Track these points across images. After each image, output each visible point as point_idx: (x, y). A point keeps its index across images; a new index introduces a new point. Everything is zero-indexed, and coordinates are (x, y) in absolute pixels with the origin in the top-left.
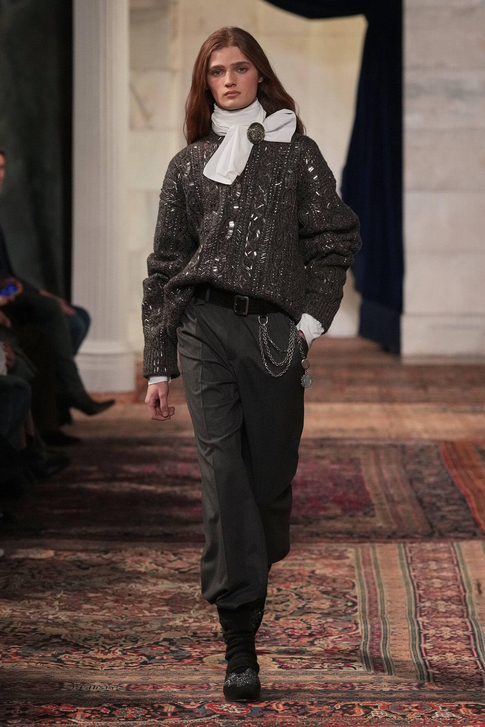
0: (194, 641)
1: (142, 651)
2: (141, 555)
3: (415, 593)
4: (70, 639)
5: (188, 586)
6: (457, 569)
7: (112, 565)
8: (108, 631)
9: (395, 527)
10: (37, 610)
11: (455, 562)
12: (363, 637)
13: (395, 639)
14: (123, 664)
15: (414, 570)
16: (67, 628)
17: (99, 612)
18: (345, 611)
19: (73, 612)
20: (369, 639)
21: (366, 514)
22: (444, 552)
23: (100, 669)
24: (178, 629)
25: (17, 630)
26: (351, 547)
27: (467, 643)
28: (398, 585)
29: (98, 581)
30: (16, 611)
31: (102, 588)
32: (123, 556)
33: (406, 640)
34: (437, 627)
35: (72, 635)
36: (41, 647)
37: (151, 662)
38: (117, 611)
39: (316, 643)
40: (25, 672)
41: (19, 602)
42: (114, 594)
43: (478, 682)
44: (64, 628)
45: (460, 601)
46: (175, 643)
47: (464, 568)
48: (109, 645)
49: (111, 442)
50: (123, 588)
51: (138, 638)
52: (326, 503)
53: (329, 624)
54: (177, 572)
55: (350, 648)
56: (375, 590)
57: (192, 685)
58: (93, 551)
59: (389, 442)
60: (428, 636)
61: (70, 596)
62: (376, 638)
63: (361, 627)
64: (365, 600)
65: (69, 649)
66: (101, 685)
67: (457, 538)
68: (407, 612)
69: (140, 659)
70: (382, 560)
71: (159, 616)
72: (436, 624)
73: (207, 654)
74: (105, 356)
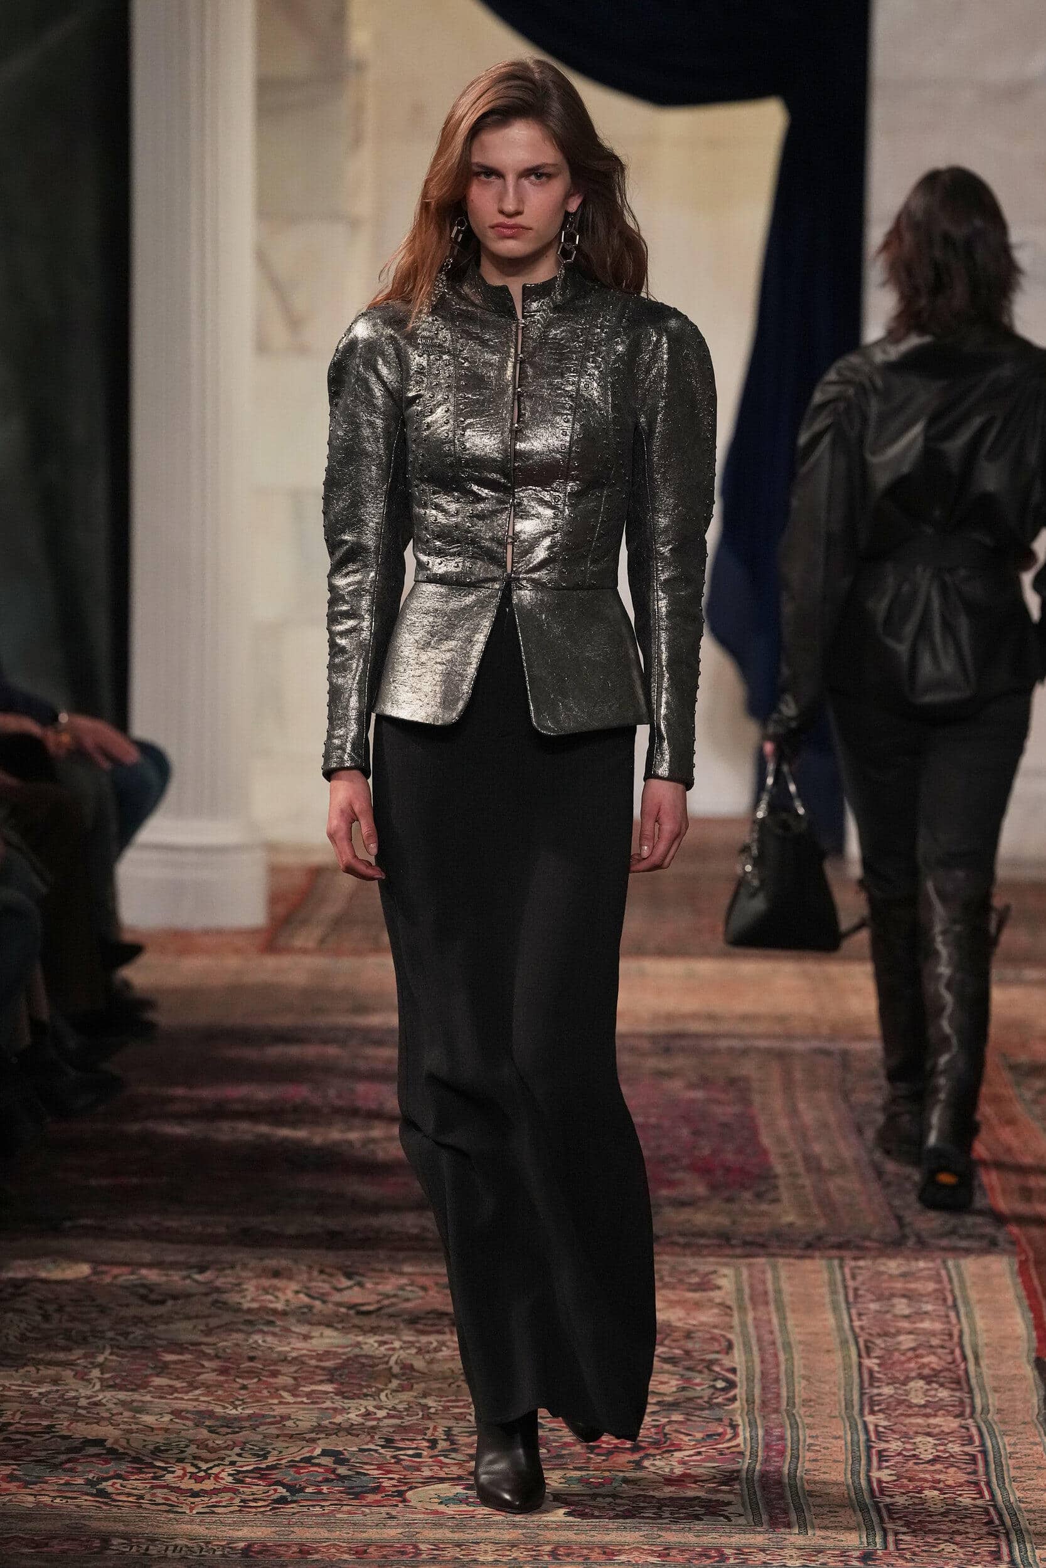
0: (388, 1457)
1: (277, 1475)
2: (276, 1274)
3: (860, 1365)
4: (125, 1448)
5: (376, 1342)
6: (952, 1314)
7: (215, 1296)
8: (204, 1433)
9: (821, 1224)
10: (55, 1388)
11: (950, 1302)
12: (748, 1453)
13: (816, 1460)
14: (237, 1501)
15: (860, 1315)
16: (119, 1425)
17: (187, 1392)
18: (711, 1398)
19: (130, 1393)
20: (760, 1458)
21: (759, 1196)
22: (929, 1278)
23: (188, 1512)
24: (354, 1432)
25: (12, 1428)
26: (726, 1265)
27: (970, 1470)
28: (825, 1346)
29: (184, 1331)
30: (9, 1389)
31: (192, 1344)
32: (239, 1277)
33: (839, 1461)
34: (906, 1435)
35: (128, 1441)
36: (62, 1463)
37: (295, 1498)
38: (225, 1391)
39: (646, 1463)
40: (27, 1516)
41: (17, 1371)
42: (217, 1357)
43: (991, 1552)
44: (111, 1423)
45: (958, 1382)
46: (348, 1460)
47: (970, 1315)
48: (206, 1461)
49: (214, 1035)
50: (237, 1345)
51: (269, 1448)
52: (674, 1171)
53: (676, 1426)
54: (352, 1312)
55: (718, 1476)
56: (776, 1355)
57: (381, 1547)
58: (174, 1265)
59: (815, 1044)
60: (885, 1454)
61: (126, 1359)
62: (775, 1456)
63: (744, 1433)
64: (753, 1376)
65: (124, 1467)
66: (190, 1545)
67: (954, 1250)
68: (843, 1404)
69: (272, 1492)
70: (791, 1295)
71: (312, 1403)
72: (904, 1429)
73: (414, 1485)
74: (200, 850)
